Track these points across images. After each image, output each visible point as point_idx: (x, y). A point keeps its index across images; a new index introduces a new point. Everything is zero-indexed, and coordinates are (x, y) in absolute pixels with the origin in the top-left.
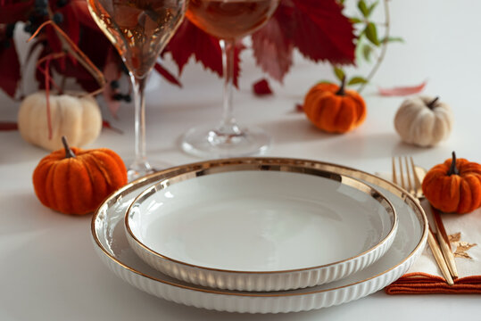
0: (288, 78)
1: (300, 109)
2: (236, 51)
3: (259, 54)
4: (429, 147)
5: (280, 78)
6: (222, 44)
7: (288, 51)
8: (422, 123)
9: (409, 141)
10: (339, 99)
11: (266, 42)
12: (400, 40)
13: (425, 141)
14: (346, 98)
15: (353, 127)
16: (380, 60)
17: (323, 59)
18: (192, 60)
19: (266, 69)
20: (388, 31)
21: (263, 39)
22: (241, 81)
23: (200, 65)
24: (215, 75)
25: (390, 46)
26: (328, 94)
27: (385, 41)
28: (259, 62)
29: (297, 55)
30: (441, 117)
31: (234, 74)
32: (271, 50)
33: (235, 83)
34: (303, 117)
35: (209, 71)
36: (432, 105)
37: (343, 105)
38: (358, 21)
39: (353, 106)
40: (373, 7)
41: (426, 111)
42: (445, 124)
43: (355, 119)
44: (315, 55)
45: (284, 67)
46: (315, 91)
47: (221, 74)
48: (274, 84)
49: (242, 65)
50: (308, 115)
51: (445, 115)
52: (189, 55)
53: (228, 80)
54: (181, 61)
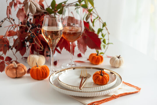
0: (86, 53)
1: (88, 60)
2: (74, 47)
3: (79, 47)
4: (118, 68)
5: (84, 53)
6: (70, 43)
7: (85, 46)
8: (116, 61)
9: (113, 66)
10: (97, 56)
11: (81, 44)
12: (112, 43)
13: (117, 66)
14: (98, 56)
15: (100, 63)
16: (107, 48)
17: (93, 48)
18: (64, 48)
19: (81, 51)
20: (109, 41)
21: (80, 44)
22: (74, 53)
23: (66, 50)
24: (69, 52)
25: (109, 45)
26: (94, 55)
27: (108, 44)
28: (79, 49)
29: (88, 47)
30: (121, 60)
31: (73, 52)
32: (82, 46)
33: (73, 54)
34: (89, 61)
35: (67, 51)
36: (119, 57)
37: (98, 58)
38: (102, 39)
39: (100, 58)
40: (105, 35)
41: (117, 59)
42: (122, 62)
43: (101, 61)
44: (92, 47)
45: (85, 50)
46: (91, 55)
47: (70, 52)
48: (82, 54)
49: (75, 50)
50: (90, 61)
51: (122, 60)
52: (63, 47)
53: (71, 53)
54: (61, 49)
